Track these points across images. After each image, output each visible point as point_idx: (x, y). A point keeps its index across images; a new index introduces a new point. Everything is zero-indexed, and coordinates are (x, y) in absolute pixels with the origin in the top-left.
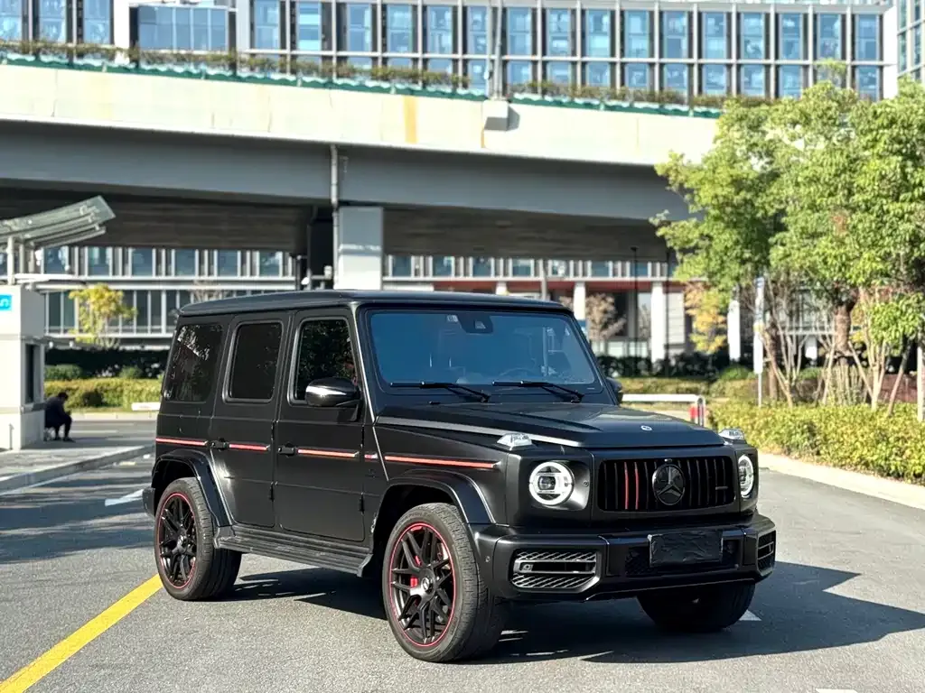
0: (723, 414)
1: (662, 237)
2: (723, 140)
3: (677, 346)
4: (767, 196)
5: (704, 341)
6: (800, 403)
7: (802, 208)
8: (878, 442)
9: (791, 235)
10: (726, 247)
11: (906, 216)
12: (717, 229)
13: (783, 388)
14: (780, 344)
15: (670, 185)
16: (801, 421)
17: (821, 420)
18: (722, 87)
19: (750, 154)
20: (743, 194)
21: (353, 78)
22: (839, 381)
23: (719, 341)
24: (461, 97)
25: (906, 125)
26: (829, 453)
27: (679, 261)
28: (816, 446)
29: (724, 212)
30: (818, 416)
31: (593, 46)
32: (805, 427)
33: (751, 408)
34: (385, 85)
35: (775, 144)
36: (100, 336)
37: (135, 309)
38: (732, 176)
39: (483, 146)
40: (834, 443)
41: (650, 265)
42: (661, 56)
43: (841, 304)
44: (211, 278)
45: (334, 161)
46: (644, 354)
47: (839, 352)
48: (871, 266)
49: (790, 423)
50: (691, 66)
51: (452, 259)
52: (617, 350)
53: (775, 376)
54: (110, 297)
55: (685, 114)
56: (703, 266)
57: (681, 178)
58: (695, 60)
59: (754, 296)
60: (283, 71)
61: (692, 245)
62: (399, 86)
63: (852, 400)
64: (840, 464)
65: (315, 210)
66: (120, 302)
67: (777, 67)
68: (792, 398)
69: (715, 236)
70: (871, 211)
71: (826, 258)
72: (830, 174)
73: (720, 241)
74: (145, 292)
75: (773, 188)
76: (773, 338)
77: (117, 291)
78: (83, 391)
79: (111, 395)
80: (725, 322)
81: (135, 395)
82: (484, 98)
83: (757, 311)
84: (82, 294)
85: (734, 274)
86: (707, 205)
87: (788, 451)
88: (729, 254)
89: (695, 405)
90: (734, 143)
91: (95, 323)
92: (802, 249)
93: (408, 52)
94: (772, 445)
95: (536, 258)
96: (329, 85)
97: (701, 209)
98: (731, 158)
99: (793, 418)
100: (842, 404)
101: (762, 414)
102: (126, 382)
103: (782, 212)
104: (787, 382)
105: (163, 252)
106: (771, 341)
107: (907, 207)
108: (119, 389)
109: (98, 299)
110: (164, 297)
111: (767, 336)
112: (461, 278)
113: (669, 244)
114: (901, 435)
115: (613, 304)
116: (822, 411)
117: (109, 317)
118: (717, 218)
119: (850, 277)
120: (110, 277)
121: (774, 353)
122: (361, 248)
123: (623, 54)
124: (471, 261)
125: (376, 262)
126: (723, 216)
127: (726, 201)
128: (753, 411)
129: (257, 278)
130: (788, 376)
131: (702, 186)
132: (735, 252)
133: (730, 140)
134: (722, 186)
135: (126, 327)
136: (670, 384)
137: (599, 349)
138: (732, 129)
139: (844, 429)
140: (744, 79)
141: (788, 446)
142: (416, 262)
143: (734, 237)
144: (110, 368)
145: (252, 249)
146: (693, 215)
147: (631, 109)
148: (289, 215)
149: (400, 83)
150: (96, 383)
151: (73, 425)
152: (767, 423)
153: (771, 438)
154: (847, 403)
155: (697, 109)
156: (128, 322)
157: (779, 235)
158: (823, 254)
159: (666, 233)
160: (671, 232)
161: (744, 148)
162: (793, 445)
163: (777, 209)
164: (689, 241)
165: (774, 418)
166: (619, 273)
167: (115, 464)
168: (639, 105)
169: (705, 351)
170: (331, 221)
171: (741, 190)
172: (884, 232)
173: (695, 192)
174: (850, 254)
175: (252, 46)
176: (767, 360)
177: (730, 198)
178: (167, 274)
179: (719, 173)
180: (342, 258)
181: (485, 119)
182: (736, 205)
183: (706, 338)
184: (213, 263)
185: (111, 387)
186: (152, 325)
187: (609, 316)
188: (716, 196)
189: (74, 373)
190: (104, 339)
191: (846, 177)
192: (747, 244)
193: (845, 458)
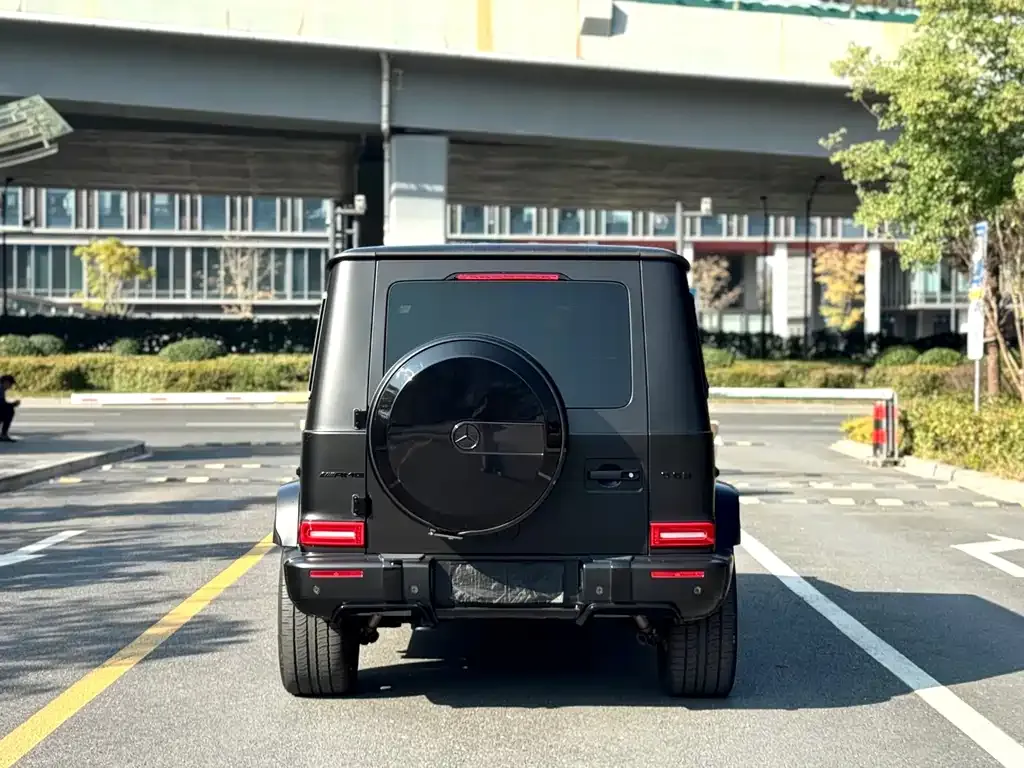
1: (838, 164)
5: (837, 314)
10: (933, 180)
12: (919, 154)
15: (851, 91)
20: (961, 101)
23: (855, 314)
29: (933, 125)
36: (111, 301)
37: (153, 269)
38: (945, 74)
39: (578, 56)
41: (772, 220)
44: (245, 233)
45: (386, 76)
51: (533, 211)
52: (733, 325)
54: (123, 254)
56: (897, 205)
61: (882, 175)
65: (364, 140)
66: (137, 262)
69: (915, 164)
73: (923, 170)
74: (166, 249)
77: (131, 247)
78: (61, 370)
79: (98, 374)
80: (862, 292)
81: (128, 376)
84: (91, 250)
85: (944, 218)
86: (906, 117)
88: (936, 189)
89: (883, 403)
91: (105, 285)
97: (895, 124)
102: (118, 358)
105: (188, 199)
108: (109, 368)
109: (109, 257)
110: (188, 256)
112: (544, 236)
113: (847, 175)
115: (728, 269)
117: (121, 279)
118: (919, 137)
120: (125, 231)
122: (413, 187)
124: (556, 212)
125: (438, 207)
126: (932, 131)
127: (936, 110)
129: (299, 233)
131: (903, 89)
132: (947, 184)
134: (931, 89)
135: (144, 291)
137: (711, 322)
142: (490, 214)
143: (946, 164)
146: (883, 134)
147: (773, 9)
148: (332, 150)
150: (81, 359)
155: (861, 9)
156: (144, 285)
159: (844, 159)
160: (850, 158)
164: (877, 171)
166: (735, 231)
168: (784, 3)
169: (837, 326)
171: (958, 95)
173: (891, 99)
177: (943, 106)
178: (193, 227)
179: (925, 72)
180: (395, 200)
181: (582, 20)
182: (952, 116)
183: (840, 311)
184: (247, 215)
185: (100, 365)
186: (175, 288)
187: (722, 283)
188: (922, 104)
189: (52, 346)
190: (115, 304)
192: (964, 174)
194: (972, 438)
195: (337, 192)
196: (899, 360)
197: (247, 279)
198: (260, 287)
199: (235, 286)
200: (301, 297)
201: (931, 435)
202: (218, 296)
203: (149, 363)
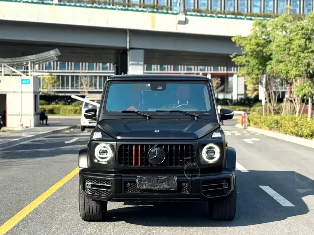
1: (234, 61)
2: (254, 30)
3: (241, 95)
4: (267, 48)
5: (251, 93)
6: (276, 114)
7: (278, 53)
8: (295, 126)
9: (273, 61)
10: (254, 65)
11: (306, 58)
12: (251, 59)
13: (270, 109)
14: (270, 96)
15: (236, 45)
17: (280, 119)
18: (258, 7)
19: (262, 35)
20: (259, 48)
21: (134, 7)
22: (287, 108)
23: (255, 93)
24: (169, 14)
25: (307, 29)
26: (282, 130)
27: (239, 69)
28: (279, 127)
29: (253, 53)
32: (276, 121)
34: (145, 10)
35: (270, 32)
36: (50, 90)
37: (60, 81)
38: (256, 42)
39: (177, 30)
40: (283, 127)
41: (233, 68)
43: (289, 83)
44: (86, 71)
45: (128, 35)
46: (230, 98)
47: (288, 99)
48: (295, 73)
49: (271, 120)
51: (166, 66)
52: (221, 96)
53: (269, 106)
54: (53, 77)
55: (244, 19)
56: (246, 71)
57: (240, 43)
60: (113, 5)
61: (243, 64)
63: (291, 113)
65: (122, 51)
66: (56, 79)
68: (274, 113)
69: (250, 61)
70: (295, 56)
71: (282, 70)
72: (283, 44)
73: (252, 63)
74: (64, 76)
75: (269, 46)
76: (268, 94)
77: (55, 75)
78: (48, 109)
79: (56, 110)
80: (258, 87)
81: (64, 110)
82: (177, 14)
83: (264, 85)
85: (256, 73)
86: (248, 51)
87: (271, 129)
88: (255, 67)
89: (243, 115)
90: (257, 32)
91: (47, 86)
92: (277, 66)
94: (266, 128)
95: (194, 66)
96: (127, 10)
97: (246, 53)
98: (256, 36)
101: (264, 117)
102: (61, 106)
103: (271, 54)
104: (272, 108)
105: (70, 63)
107: (306, 55)
108: (59, 108)
109: (48, 79)
110: (70, 78)
112: (169, 72)
113: (236, 64)
114: (302, 124)
115: (220, 81)
116: (281, 117)
117: (52, 84)
118: (251, 55)
119: (289, 76)
120: (52, 71)
121: (268, 98)
122: (137, 63)
124: (172, 66)
125: (142, 67)
126: (253, 55)
127: (254, 50)
128: (261, 117)
129: (101, 71)
130: (272, 106)
131: (246, 45)
132: (257, 66)
134: (253, 45)
135: (58, 88)
136: (237, 108)
138: (256, 27)
139: (286, 122)
140: (266, 4)
142: (154, 67)
143: (256, 62)
144: (55, 101)
145: (99, 63)
146: (244, 55)
147: (226, 17)
148: (113, 52)
149: (150, 9)
150: (52, 106)
151: (48, 120)
152: (265, 121)
153: (266, 125)
154: (289, 115)
155: (248, 18)
156: (58, 86)
157: (270, 62)
160: (237, 60)
161: (260, 33)
162: (272, 127)
164: (242, 63)
165: (267, 119)
166: (222, 70)
167: (63, 132)
168: (228, 16)
169: (250, 97)
170: (127, 54)
171: (259, 46)
172: (299, 62)
173: (244, 47)
174: (289, 69)
176: (266, 101)
178: (71, 70)
179: (252, 41)
180: (130, 66)
181: (178, 21)
182: (257, 51)
184: (86, 66)
185: (56, 108)
186: (66, 86)
187: (219, 84)
188: (251, 49)
189: (44, 103)
190: (51, 91)
191: (288, 45)
192: (261, 64)
193: (286, 131)
194: (259, 122)
197: (87, 84)
198: (90, 86)
199: (83, 86)
200: (102, 89)
201: (253, 122)
202: (78, 89)
203: (69, 107)
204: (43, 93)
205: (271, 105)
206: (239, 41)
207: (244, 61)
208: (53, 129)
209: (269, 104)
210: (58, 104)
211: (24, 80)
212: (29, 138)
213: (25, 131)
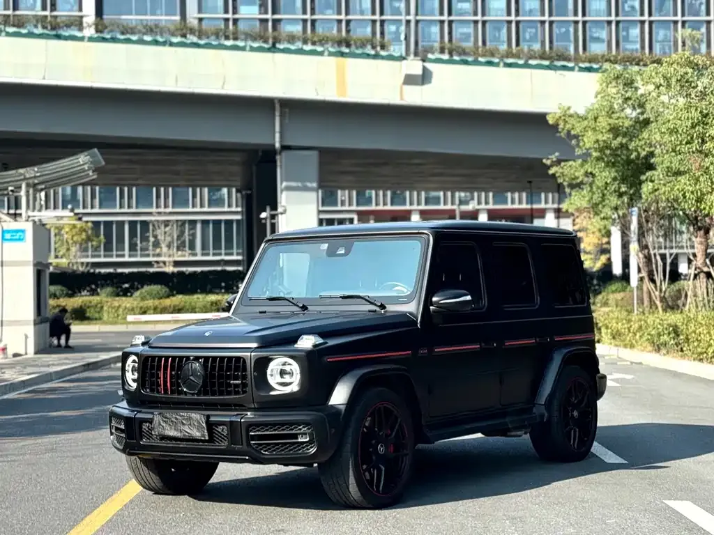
0: (605, 320)
1: (554, 175)
2: (602, 95)
4: (640, 140)
5: (591, 259)
6: (669, 310)
7: (667, 151)
9: (657, 174)
10: (606, 183)
12: (598, 168)
13: (654, 298)
14: (652, 262)
15: (560, 132)
16: (668, 325)
17: (683, 323)
18: (603, 41)
19: (625, 106)
20: (619, 139)
21: (293, 44)
22: (699, 293)
24: (383, 58)
26: (690, 350)
27: (567, 194)
28: (680, 344)
29: (604, 153)
30: (682, 320)
31: (491, 6)
32: (671, 329)
33: (628, 315)
34: (320, 49)
35: (646, 97)
36: (74, 261)
37: (102, 237)
38: (610, 124)
39: (402, 99)
40: (693, 342)
41: (543, 195)
42: (550, 15)
43: (700, 229)
44: (167, 210)
45: (277, 113)
47: (699, 268)
49: (659, 326)
50: (576, 22)
51: (373, 192)
53: (648, 288)
54: (82, 227)
55: (572, 69)
56: (587, 199)
57: (568, 126)
58: (580, 18)
59: (630, 222)
60: (236, 39)
61: (579, 181)
62: (331, 50)
63: (709, 307)
64: (699, 358)
66: (90, 232)
67: (651, 23)
68: (662, 307)
69: (597, 174)
71: (685, 193)
72: (687, 127)
73: (601, 178)
74: (111, 223)
75: (645, 133)
76: (645, 257)
77: (87, 222)
78: (71, 308)
79: (92, 310)
80: (609, 243)
81: (114, 311)
82: (402, 58)
83: (632, 235)
85: (613, 205)
86: (590, 148)
87: (658, 350)
88: (608, 188)
90: (612, 97)
91: (68, 249)
92: (667, 185)
93: (333, 14)
94: (644, 345)
95: (445, 190)
96: (273, 49)
97: (585, 151)
98: (610, 109)
99: (661, 322)
100: (702, 310)
101: (637, 319)
102: (105, 299)
103: (652, 154)
104: (657, 293)
105: (126, 189)
106: (644, 260)
108: (99, 305)
109: (71, 230)
110: (127, 227)
111: (641, 256)
112: (381, 207)
113: (560, 180)
116: (685, 316)
117: (81, 244)
118: (598, 159)
119: (705, 209)
120: (82, 210)
121: (646, 269)
122: (300, 184)
123: (517, 14)
124: (389, 193)
126: (604, 156)
127: (605, 145)
128: (630, 317)
129: (206, 209)
130: (658, 288)
131: (586, 133)
132: (614, 187)
133: (609, 95)
134: (602, 132)
135: (95, 253)
138: (610, 85)
139: (701, 330)
140: (623, 34)
141: (658, 345)
142: (342, 195)
143: (613, 174)
144: (88, 288)
145: (202, 186)
146: (579, 157)
147: (526, 66)
148: (237, 158)
149: (332, 46)
150: (80, 300)
152: (640, 327)
153: (645, 339)
154: (706, 310)
155: (582, 65)
156: (96, 249)
157: (649, 174)
158: (682, 190)
159: (556, 172)
160: (561, 170)
161: (620, 101)
162: (662, 344)
163: (648, 152)
164: (577, 178)
165: (646, 322)
166: (517, 201)
168: (532, 62)
169: (591, 268)
170: (275, 162)
171: (618, 136)
173: (580, 138)
174: (705, 190)
175: (200, 11)
176: (641, 275)
177: (609, 142)
178: (129, 207)
179: (599, 122)
180: (284, 193)
181: (404, 76)
182: (614, 148)
183: (592, 256)
184: (168, 197)
185: (93, 304)
186: (117, 250)
188: (597, 141)
189: (61, 293)
190: (77, 263)
191: (699, 129)
192: (623, 180)
193: (702, 353)
194: (627, 330)
195: (238, 184)
196: (616, 290)
197: (170, 243)
198: (178, 249)
199: (161, 248)
200: (208, 254)
201: (609, 331)
202: (148, 255)
203: (126, 302)
204: (57, 267)
205: (656, 287)
206: (565, 122)
207: (580, 174)
208: (84, 358)
209: (647, 285)
210: (98, 294)
211: (9, 231)
212: (24, 384)
213: (11, 366)
